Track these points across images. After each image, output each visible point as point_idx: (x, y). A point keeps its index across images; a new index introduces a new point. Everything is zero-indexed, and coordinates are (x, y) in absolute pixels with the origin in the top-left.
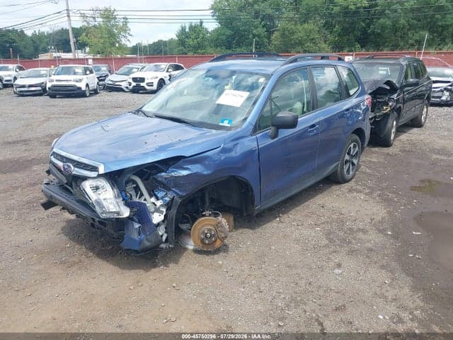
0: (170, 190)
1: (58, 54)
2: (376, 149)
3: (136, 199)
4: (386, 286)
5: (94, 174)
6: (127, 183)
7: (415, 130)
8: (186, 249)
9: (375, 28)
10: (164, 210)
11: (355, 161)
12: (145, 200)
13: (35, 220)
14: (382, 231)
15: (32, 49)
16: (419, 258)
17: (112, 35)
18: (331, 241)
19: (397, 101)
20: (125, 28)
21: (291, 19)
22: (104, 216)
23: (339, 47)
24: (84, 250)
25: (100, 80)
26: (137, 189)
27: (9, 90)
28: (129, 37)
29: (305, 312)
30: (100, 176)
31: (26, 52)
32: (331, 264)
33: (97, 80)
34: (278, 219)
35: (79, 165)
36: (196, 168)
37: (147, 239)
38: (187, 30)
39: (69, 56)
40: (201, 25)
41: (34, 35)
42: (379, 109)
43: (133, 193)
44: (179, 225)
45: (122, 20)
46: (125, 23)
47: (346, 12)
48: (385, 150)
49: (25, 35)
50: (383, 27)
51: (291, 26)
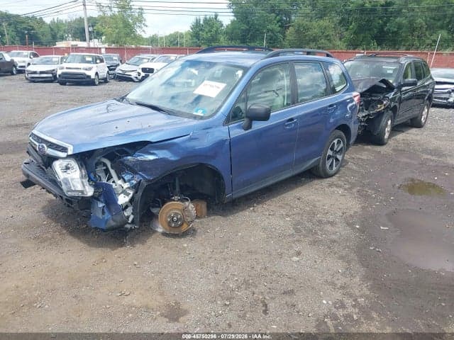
0: (136, 173)
1: (74, 43)
2: (369, 147)
3: (104, 181)
4: (339, 275)
5: (63, 155)
6: (97, 165)
7: (414, 131)
8: (155, 232)
9: (391, 26)
10: (131, 193)
11: (339, 157)
12: (114, 182)
13: (19, 198)
14: (350, 225)
15: (49, 37)
16: (379, 251)
17: (127, 25)
18: (297, 231)
19: (393, 100)
20: (140, 19)
21: (307, 15)
22: (70, 194)
23: (354, 45)
24: (59, 227)
25: (110, 70)
26: (107, 171)
27: (22, 76)
28: (145, 28)
29: (254, 293)
30: (69, 157)
31: (44, 39)
32: (292, 252)
33: (107, 69)
34: (251, 209)
35: (51, 145)
36: (163, 154)
37: (113, 219)
38: (202, 22)
39: (83, 44)
40: (216, 18)
41: (53, 22)
42: (373, 107)
43: (102, 175)
44: (151, 208)
45: (138, 11)
46: (141, 14)
47: (362, 9)
48: (378, 148)
49: (44, 23)
50: (400, 26)
51: (306, 22)
